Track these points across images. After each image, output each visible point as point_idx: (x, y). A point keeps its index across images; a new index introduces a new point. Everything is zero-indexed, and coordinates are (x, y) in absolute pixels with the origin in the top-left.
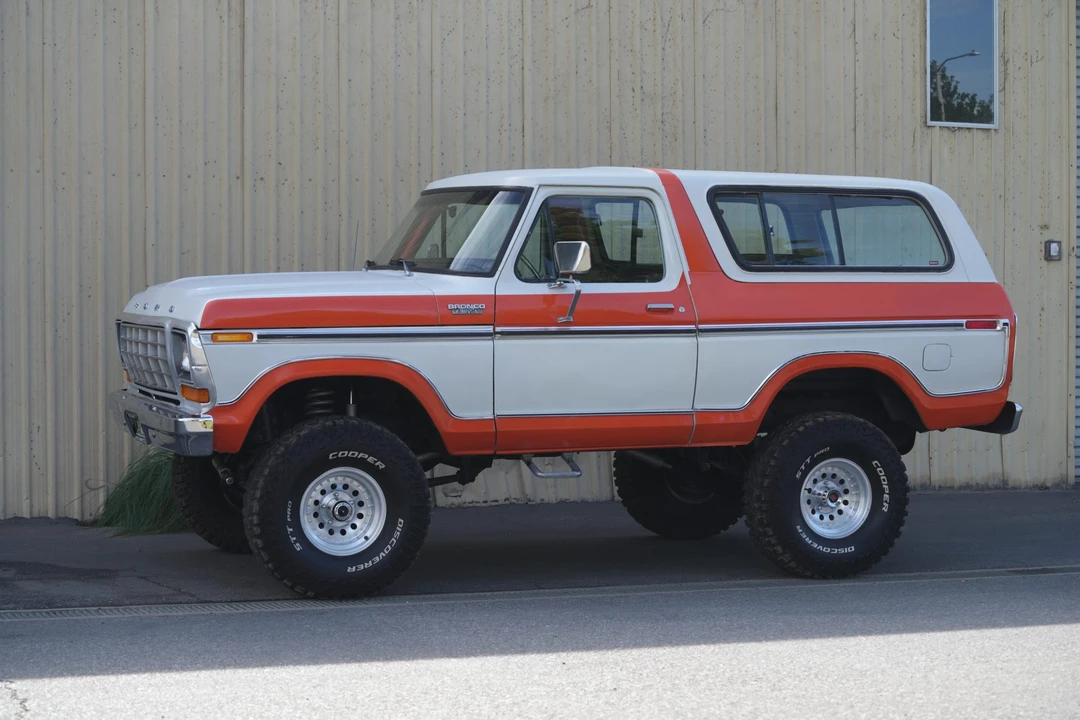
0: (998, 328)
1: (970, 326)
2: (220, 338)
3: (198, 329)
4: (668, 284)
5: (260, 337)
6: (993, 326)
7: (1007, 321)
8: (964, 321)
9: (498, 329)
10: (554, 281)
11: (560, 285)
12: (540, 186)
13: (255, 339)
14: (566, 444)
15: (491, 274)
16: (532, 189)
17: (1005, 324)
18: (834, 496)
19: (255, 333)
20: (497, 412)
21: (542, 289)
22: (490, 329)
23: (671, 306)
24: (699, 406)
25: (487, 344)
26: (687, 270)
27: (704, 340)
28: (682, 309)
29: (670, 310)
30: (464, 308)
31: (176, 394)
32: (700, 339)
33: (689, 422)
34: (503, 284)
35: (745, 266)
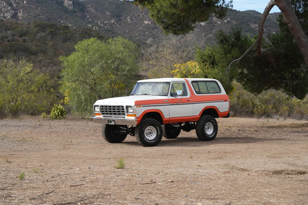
1: (225, 101)
3: (134, 105)
4: (188, 96)
6: (227, 101)
10: (175, 96)
15: (167, 96)
16: (170, 82)
17: (229, 101)
18: (209, 128)
19: (142, 106)
20: (170, 117)
21: (173, 98)
22: (169, 104)
23: (190, 100)
24: (193, 115)
25: (169, 106)
26: (190, 94)
30: (166, 101)
31: (125, 116)
32: (193, 105)
33: (192, 117)
34: (169, 97)
35: (197, 93)
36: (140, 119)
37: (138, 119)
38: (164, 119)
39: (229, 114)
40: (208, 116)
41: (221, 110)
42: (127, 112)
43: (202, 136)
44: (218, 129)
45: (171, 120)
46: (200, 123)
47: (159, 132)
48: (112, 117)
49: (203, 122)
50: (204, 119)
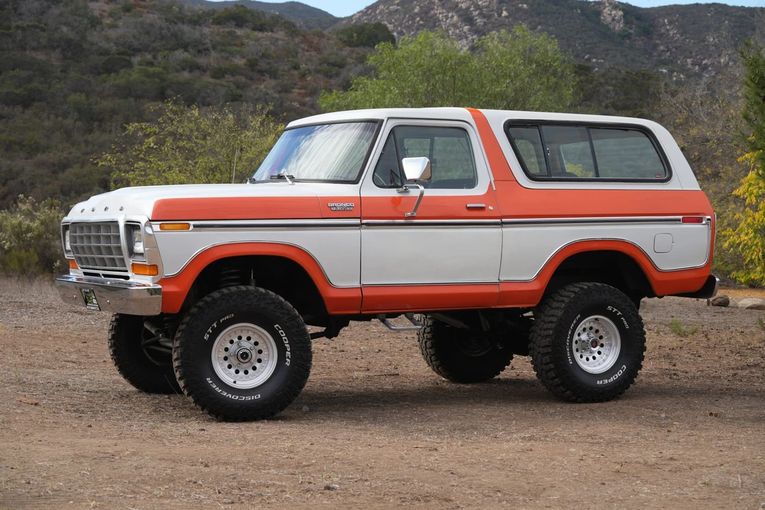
0: (704, 222)
1: (685, 221)
2: (166, 227)
3: (150, 221)
4: (480, 190)
5: (195, 226)
6: (699, 221)
7: (709, 217)
8: (681, 217)
9: (364, 221)
10: (401, 187)
11: (405, 190)
12: (389, 118)
13: (191, 228)
14: (408, 306)
15: (356, 182)
16: (383, 121)
17: (708, 219)
18: (595, 344)
19: (192, 223)
20: (363, 282)
21: (393, 193)
22: (358, 221)
23: (483, 205)
24: (502, 279)
25: (355, 233)
26: (493, 179)
27: (506, 230)
28: (491, 208)
29: (482, 209)
30: (339, 205)
31: (127, 271)
32: (504, 229)
33: (496, 290)
34: (369, 190)
35: (532, 177)
36: (181, 289)
37: (171, 288)
38: (328, 293)
39: (711, 280)
40: (591, 284)
41: (665, 263)
42: (132, 253)
43: (553, 379)
44: (644, 349)
45: (368, 297)
46: (547, 319)
47: (288, 353)
48: (98, 275)
49: (560, 313)
50: (566, 300)
